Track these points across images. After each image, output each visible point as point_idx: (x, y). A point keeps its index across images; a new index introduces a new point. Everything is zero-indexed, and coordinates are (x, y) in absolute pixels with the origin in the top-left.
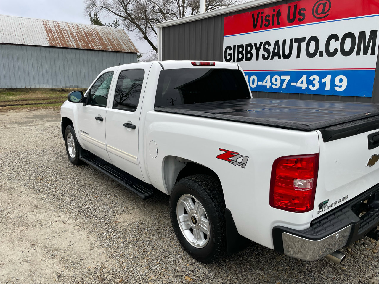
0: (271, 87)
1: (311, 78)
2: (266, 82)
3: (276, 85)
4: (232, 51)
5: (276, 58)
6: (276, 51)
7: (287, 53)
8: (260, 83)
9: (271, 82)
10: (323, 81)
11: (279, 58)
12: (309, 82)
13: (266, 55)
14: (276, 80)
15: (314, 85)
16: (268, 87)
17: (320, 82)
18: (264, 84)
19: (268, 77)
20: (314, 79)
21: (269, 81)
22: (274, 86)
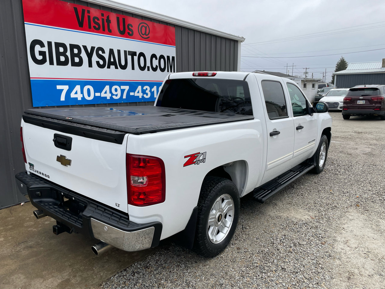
0: (111, 97)
1: (145, 88)
2: (106, 93)
3: (116, 95)
4: (46, 49)
5: (112, 67)
6: (112, 60)
7: (123, 63)
8: (98, 94)
9: (111, 92)
10: (153, 90)
11: (116, 68)
12: (144, 92)
13: (101, 62)
14: (116, 90)
15: (147, 94)
16: (108, 98)
17: (150, 91)
18: (103, 95)
19: (107, 88)
20: (147, 89)
21: (108, 92)
22: (114, 97)
